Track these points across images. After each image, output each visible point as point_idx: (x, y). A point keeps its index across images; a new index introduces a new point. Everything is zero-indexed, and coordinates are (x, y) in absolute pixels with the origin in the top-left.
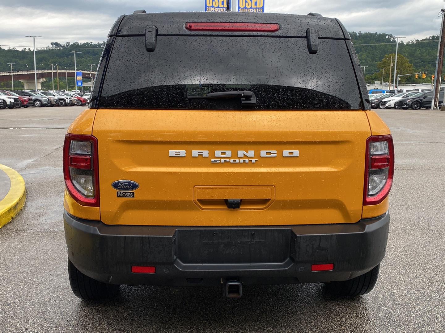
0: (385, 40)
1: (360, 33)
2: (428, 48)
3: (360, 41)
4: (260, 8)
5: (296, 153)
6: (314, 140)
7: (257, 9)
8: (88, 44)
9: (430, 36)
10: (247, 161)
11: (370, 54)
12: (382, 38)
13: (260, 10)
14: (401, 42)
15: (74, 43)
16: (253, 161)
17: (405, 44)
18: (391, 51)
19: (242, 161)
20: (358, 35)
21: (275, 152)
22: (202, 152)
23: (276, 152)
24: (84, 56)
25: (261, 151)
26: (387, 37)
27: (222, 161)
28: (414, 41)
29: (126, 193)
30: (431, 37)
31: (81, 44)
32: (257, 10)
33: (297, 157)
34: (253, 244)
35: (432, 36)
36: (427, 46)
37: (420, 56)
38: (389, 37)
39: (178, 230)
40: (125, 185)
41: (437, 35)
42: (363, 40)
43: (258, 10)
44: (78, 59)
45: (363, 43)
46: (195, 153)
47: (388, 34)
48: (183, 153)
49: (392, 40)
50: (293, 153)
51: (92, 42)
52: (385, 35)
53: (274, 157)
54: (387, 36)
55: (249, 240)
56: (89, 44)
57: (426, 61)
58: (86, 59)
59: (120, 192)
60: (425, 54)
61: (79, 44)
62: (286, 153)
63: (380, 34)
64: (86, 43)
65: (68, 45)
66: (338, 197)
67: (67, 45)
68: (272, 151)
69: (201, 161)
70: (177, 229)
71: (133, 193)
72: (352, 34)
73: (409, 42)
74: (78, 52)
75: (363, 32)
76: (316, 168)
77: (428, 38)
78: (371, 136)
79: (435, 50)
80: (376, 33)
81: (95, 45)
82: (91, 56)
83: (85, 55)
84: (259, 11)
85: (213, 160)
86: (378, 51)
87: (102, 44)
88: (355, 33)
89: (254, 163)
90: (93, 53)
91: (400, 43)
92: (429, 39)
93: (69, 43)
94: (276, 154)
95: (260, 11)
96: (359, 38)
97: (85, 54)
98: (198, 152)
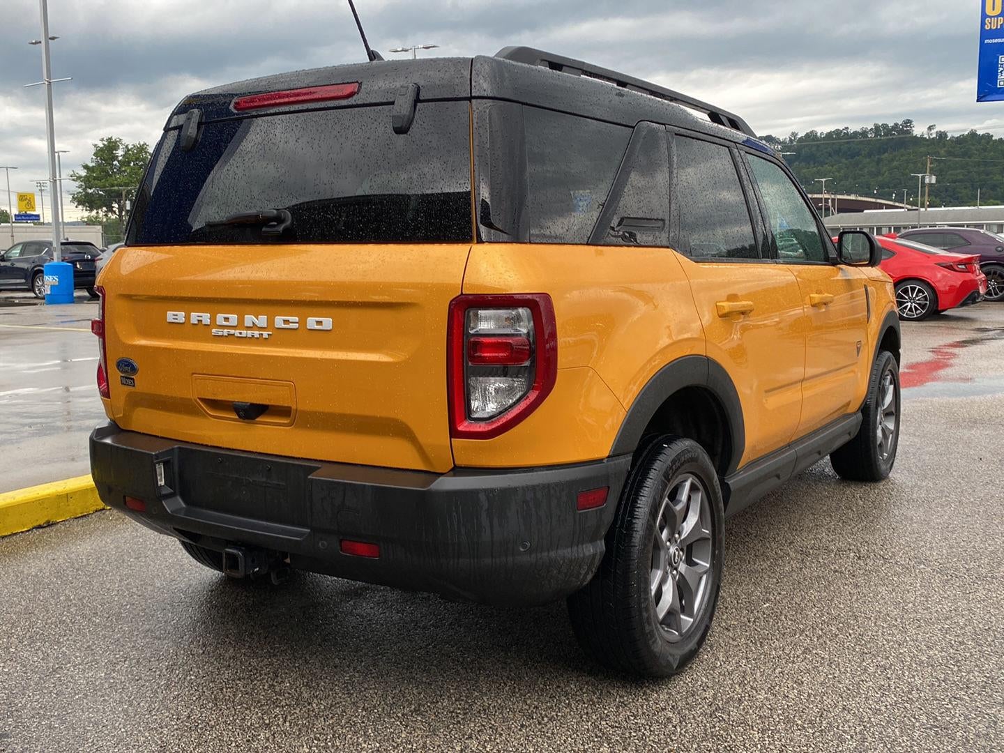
5: (328, 323)
6: (353, 300)
8: (838, 132)
10: (256, 334)
15: (807, 133)
16: (265, 334)
19: (249, 333)
21: (296, 319)
22: (201, 317)
23: (297, 321)
24: (827, 161)
25: (277, 317)
27: (226, 332)
29: (127, 378)
31: (822, 133)
33: (328, 332)
34: (269, 487)
39: (179, 448)
44: (815, 167)
46: (194, 317)
48: (181, 316)
50: (321, 322)
51: (847, 128)
53: (294, 329)
55: (264, 480)
56: (841, 131)
58: (832, 166)
59: (123, 377)
61: (819, 135)
62: (311, 322)
64: (834, 132)
65: (793, 138)
66: (400, 415)
67: (791, 140)
68: (291, 319)
69: (201, 332)
70: (176, 446)
71: (133, 379)
74: (788, 153)
76: (359, 354)
78: (462, 294)
81: (856, 133)
82: (844, 160)
83: (830, 158)
85: (214, 331)
87: (871, 129)
89: (265, 339)
90: (849, 153)
93: (797, 134)
94: (297, 325)
97: (830, 155)
98: (198, 316)
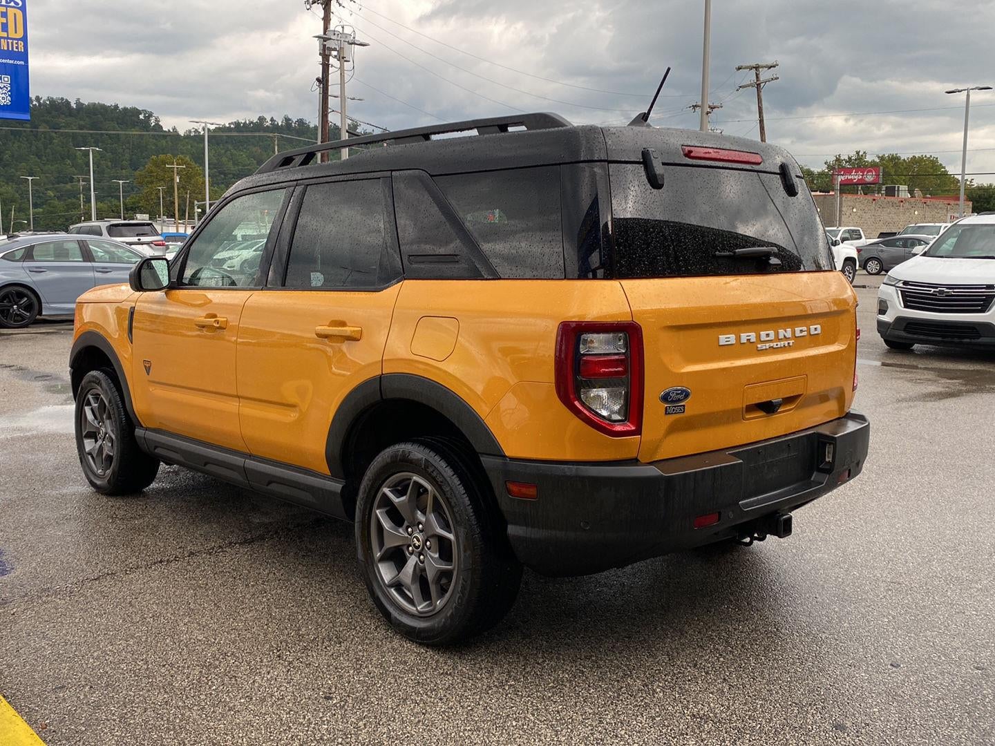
0: (137, 123)
1: (78, 103)
2: (230, 147)
3: (81, 120)
4: (18, 40)
7: (10, 41)
9: (230, 122)
10: (786, 344)
11: (108, 153)
12: (130, 118)
13: (16, 43)
14: (173, 130)
16: (790, 343)
17: (182, 133)
18: (154, 148)
19: (781, 344)
20: (75, 107)
22: (750, 336)
26: (141, 117)
28: (200, 130)
29: (675, 407)
30: (232, 123)
32: (8, 42)
35: (235, 122)
36: (226, 142)
37: (216, 161)
38: (145, 117)
40: (677, 394)
41: (243, 122)
42: (87, 119)
43: (12, 43)
45: (88, 126)
47: (143, 110)
48: (733, 338)
49: (153, 124)
52: (136, 112)
54: (141, 114)
57: (230, 174)
59: (670, 407)
60: (224, 159)
63: (125, 109)
71: (684, 406)
72: (59, 103)
73: (190, 131)
75: (85, 101)
77: (227, 125)
79: (242, 151)
80: (116, 106)
84: (15, 45)
85: (759, 346)
86: (124, 147)
88: (67, 100)
91: (171, 131)
92: (229, 129)
95: (17, 48)
96: (78, 113)
